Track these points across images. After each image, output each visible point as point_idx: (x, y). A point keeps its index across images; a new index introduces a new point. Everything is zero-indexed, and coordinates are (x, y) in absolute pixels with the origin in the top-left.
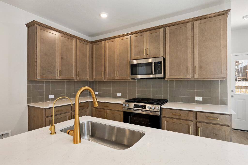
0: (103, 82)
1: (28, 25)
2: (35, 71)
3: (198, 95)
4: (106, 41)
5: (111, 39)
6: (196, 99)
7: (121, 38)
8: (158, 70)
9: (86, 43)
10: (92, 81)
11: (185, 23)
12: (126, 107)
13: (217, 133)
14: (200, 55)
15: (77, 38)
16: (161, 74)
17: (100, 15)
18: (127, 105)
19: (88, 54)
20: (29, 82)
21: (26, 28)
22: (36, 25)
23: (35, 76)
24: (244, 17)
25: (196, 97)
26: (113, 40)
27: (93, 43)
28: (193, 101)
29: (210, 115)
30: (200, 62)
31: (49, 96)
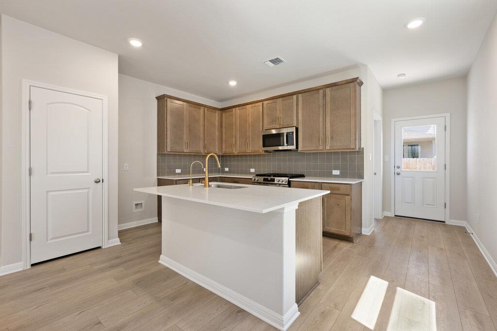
0: (234, 156)
1: (158, 98)
2: (165, 144)
3: (335, 169)
4: (237, 108)
5: (243, 106)
6: (333, 174)
7: (253, 105)
8: (290, 141)
9: (214, 111)
10: (222, 156)
11: (316, 90)
12: (255, 181)
13: (339, 203)
14: (332, 125)
15: (205, 106)
16: (293, 145)
17: (228, 83)
18: (257, 179)
19: (217, 124)
20: (158, 154)
21: (156, 101)
22: (166, 98)
23: (166, 149)
24: (398, 75)
25: (333, 171)
26: (244, 107)
27: (223, 110)
28: (330, 175)
29: (333, 185)
30: (332, 132)
31: (177, 170)
